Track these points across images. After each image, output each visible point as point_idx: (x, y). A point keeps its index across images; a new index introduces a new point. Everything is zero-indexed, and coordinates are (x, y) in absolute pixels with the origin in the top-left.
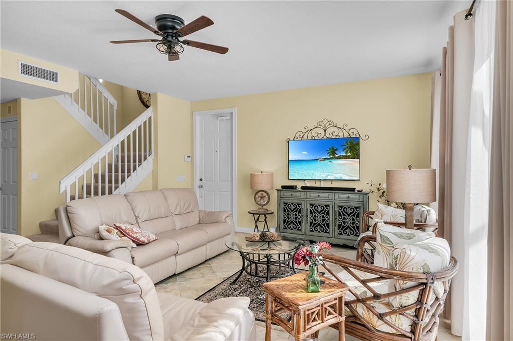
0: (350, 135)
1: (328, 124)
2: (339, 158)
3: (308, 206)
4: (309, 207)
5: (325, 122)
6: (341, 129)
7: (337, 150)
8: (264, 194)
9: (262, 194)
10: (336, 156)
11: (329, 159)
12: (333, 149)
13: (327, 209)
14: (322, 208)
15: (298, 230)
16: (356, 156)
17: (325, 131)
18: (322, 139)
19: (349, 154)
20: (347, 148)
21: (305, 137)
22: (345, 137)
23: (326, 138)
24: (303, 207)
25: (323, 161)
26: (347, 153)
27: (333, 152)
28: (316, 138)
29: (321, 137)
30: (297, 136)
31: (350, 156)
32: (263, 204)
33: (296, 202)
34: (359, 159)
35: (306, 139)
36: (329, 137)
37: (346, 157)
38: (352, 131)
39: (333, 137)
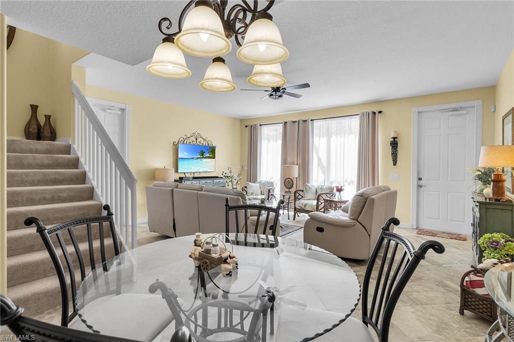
0: (209, 144)
1: (198, 136)
2: (206, 158)
5: (196, 133)
6: (204, 140)
7: (205, 152)
10: (204, 156)
16: (214, 158)
17: (196, 139)
18: (195, 145)
20: (209, 152)
21: (185, 142)
22: (207, 145)
23: (197, 145)
26: (209, 155)
27: (202, 153)
28: (192, 144)
29: (194, 143)
30: (180, 140)
31: (211, 157)
37: (209, 158)
38: (209, 142)
39: (201, 144)
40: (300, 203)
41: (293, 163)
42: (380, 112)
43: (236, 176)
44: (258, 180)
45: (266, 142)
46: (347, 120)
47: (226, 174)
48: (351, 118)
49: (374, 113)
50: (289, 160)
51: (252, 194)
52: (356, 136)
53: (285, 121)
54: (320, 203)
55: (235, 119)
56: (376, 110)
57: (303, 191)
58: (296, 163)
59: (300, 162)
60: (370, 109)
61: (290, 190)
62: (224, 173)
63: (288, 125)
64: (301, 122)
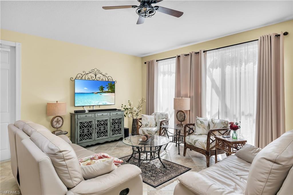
0: (108, 80)
1: (97, 72)
2: (105, 92)
3: (96, 121)
4: (96, 123)
5: (96, 70)
6: (104, 75)
7: (104, 88)
8: (60, 119)
9: (58, 119)
10: (104, 91)
11: (100, 93)
12: (102, 87)
13: (106, 122)
14: (104, 122)
15: (90, 139)
16: (113, 91)
17: (96, 76)
18: (94, 80)
19: (110, 90)
20: (109, 87)
21: (84, 78)
22: (106, 80)
23: (96, 80)
24: (93, 123)
25: (97, 93)
26: (109, 90)
27: (102, 89)
28: (91, 79)
29: (93, 79)
30: (78, 76)
31: (110, 91)
32: (59, 126)
33: (88, 120)
34: (114, 93)
35: (84, 79)
36: (98, 79)
37: (108, 92)
38: (109, 77)
39: (100, 80)
40: (190, 139)
41: (186, 96)
42: (286, 34)
43: (135, 109)
44: (155, 111)
45: (162, 75)
46: (243, 48)
47: (125, 106)
48: (248, 45)
49: (278, 36)
50: (183, 93)
51: (146, 125)
52: (254, 64)
53: (179, 55)
54: (211, 141)
55: (135, 57)
56: (280, 31)
57: (194, 125)
58: (189, 95)
59: (193, 94)
60: (272, 32)
61: (182, 123)
62: (124, 105)
63: (181, 58)
64: (193, 54)
